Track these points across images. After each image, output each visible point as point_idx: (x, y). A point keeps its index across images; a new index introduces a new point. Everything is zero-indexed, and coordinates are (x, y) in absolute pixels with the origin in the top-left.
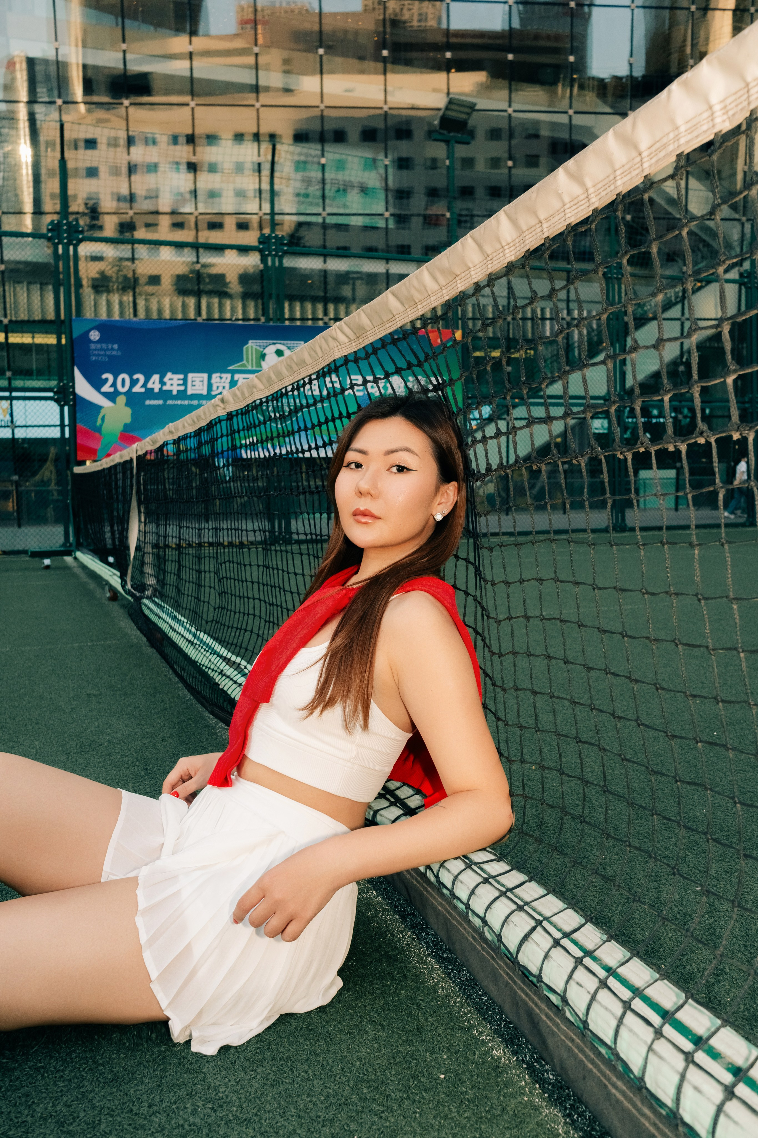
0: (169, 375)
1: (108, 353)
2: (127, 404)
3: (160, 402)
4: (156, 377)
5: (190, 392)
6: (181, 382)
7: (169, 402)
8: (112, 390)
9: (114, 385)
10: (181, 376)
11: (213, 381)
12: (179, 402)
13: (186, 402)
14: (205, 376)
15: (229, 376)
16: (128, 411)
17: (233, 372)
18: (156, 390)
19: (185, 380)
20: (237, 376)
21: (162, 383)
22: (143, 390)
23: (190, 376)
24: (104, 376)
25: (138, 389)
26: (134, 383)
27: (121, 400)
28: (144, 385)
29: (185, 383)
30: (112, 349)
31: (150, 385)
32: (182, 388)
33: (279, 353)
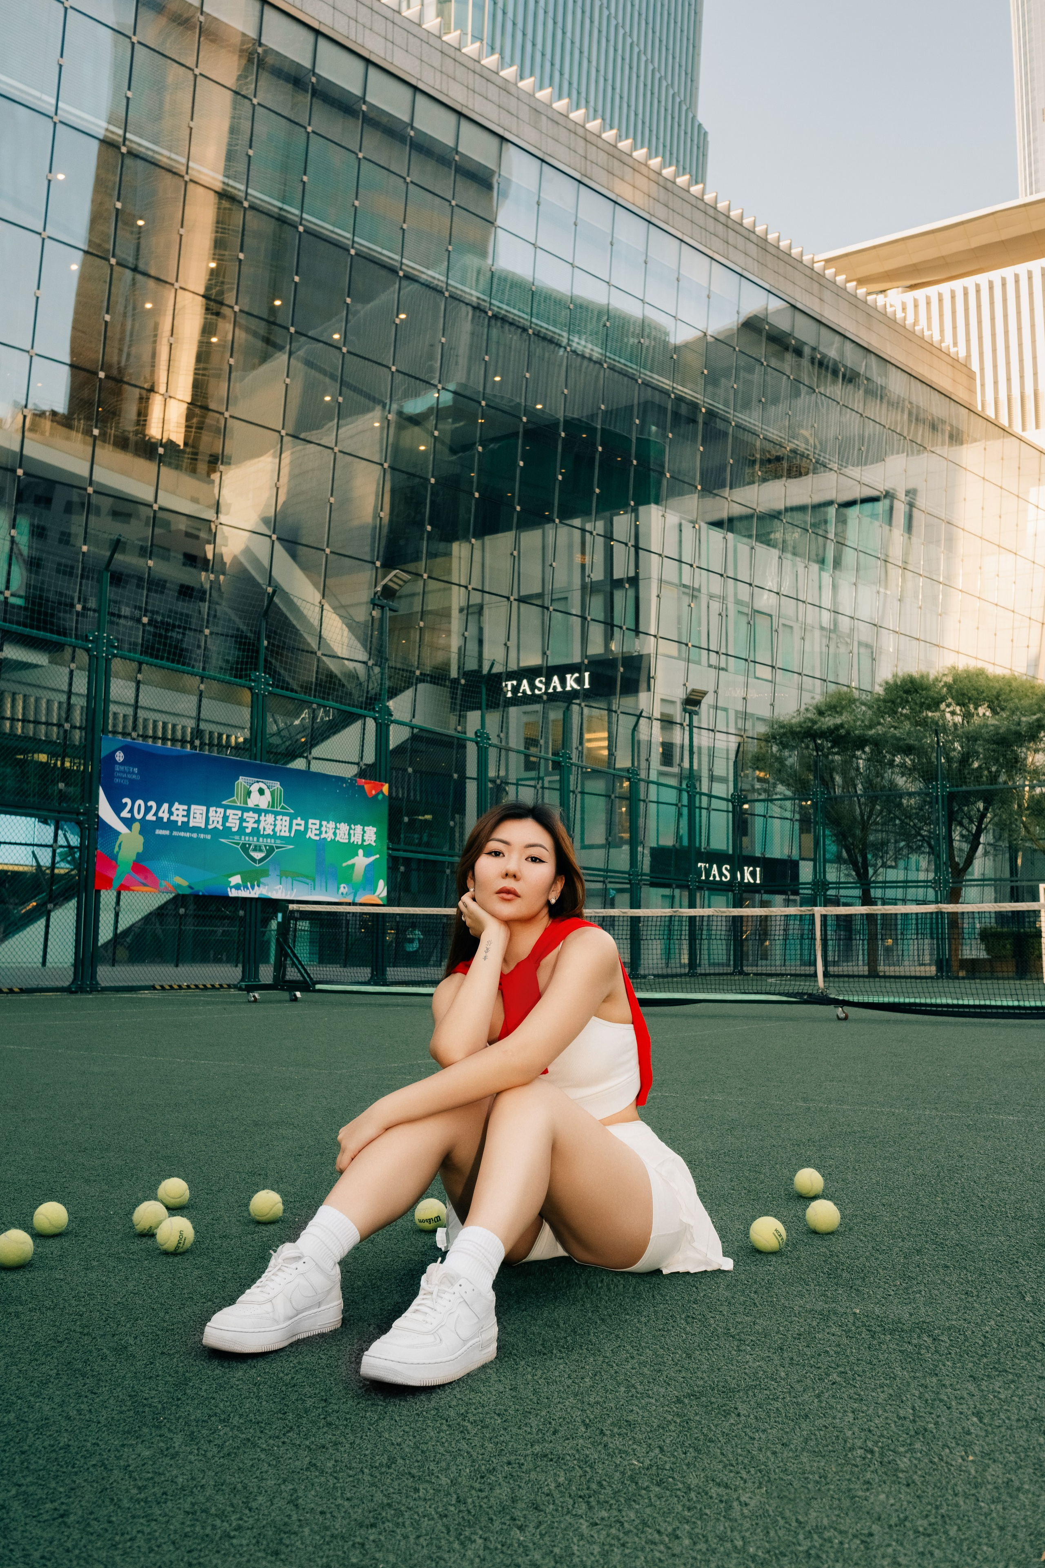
0: (176, 805)
1: (129, 776)
2: (141, 833)
3: (167, 833)
4: (166, 806)
5: (191, 825)
6: (185, 813)
7: (175, 833)
8: (129, 816)
9: (131, 811)
10: (186, 807)
11: (210, 814)
12: (182, 834)
13: (188, 835)
14: (204, 808)
15: (222, 810)
16: (141, 839)
17: (226, 807)
18: (165, 820)
19: (188, 811)
20: (229, 812)
21: (171, 813)
22: (154, 818)
23: (193, 807)
24: (125, 800)
25: (150, 817)
26: (148, 809)
27: (136, 826)
28: (156, 814)
29: (188, 816)
30: (133, 773)
31: (160, 814)
32: (185, 819)
33: (261, 792)
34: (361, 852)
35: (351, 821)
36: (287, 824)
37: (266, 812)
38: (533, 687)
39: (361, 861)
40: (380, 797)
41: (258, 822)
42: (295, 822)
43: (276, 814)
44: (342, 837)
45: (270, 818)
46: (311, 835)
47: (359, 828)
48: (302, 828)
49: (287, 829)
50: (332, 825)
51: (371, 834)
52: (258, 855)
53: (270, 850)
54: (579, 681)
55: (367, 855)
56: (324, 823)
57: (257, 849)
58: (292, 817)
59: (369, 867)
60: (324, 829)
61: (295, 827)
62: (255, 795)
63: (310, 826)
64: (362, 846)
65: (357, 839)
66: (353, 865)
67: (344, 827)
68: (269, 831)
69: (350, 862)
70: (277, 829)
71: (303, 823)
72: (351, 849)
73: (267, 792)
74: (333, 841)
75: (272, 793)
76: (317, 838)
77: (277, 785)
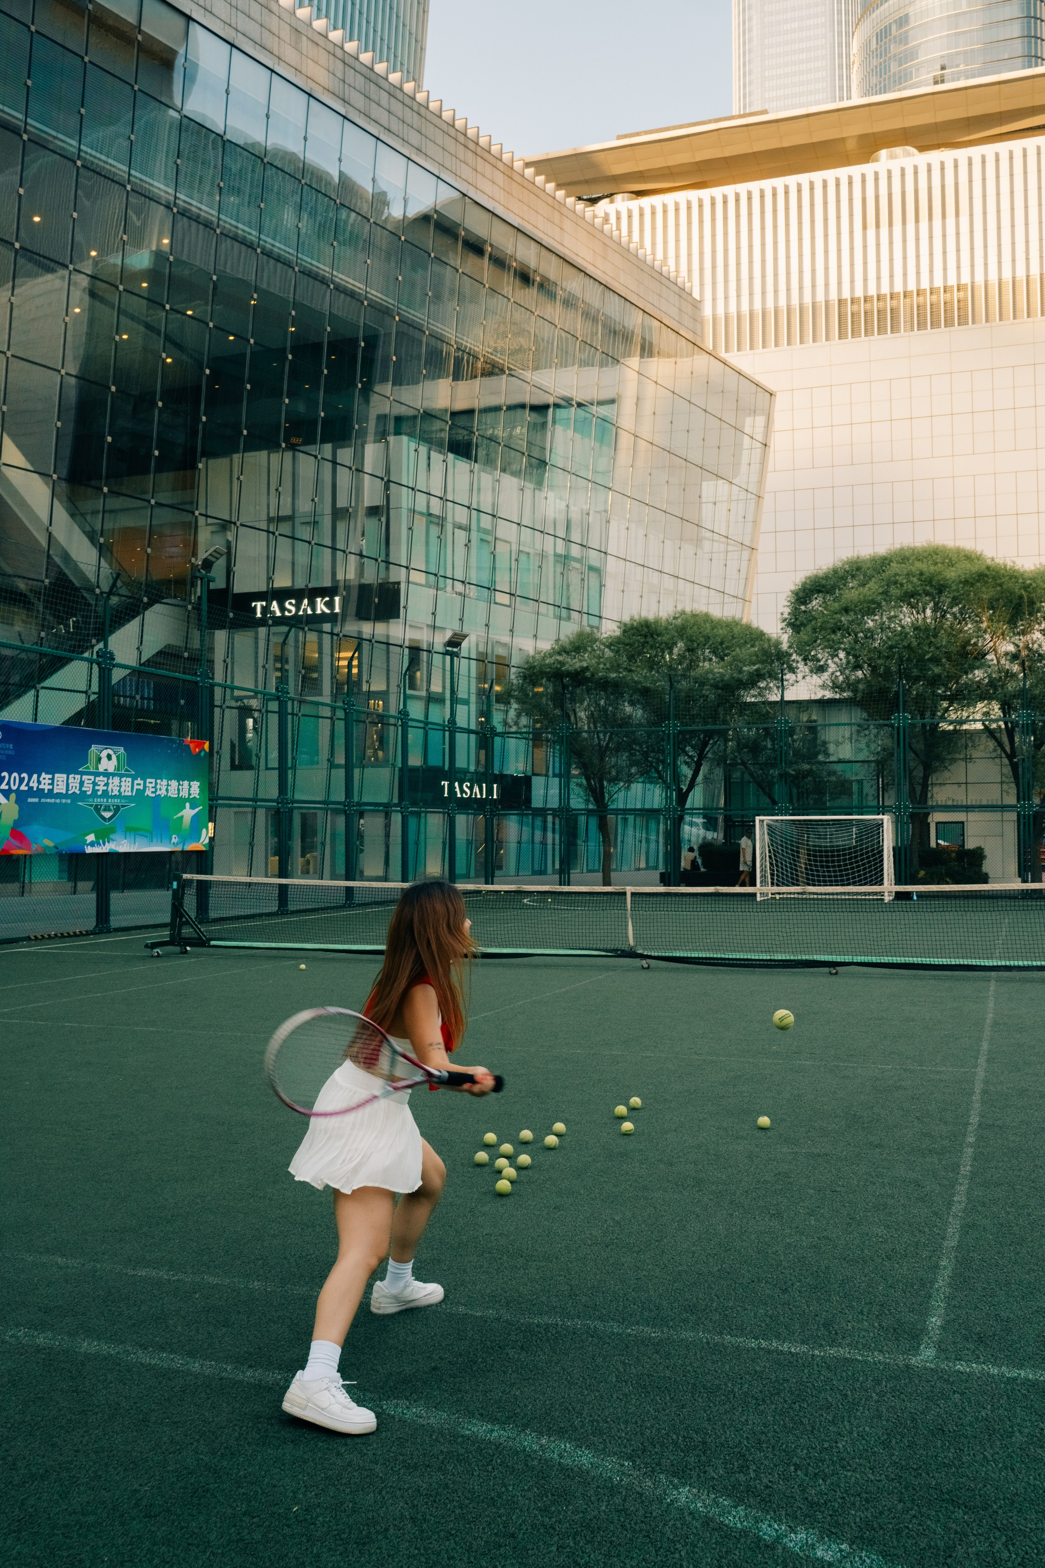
0: (43, 775)
1: (6, 752)
2: (16, 802)
3: (36, 800)
4: (35, 776)
5: (55, 791)
6: (50, 781)
7: (43, 800)
8: (7, 787)
9: (8, 783)
10: (51, 776)
11: (70, 781)
12: (48, 800)
13: (53, 801)
14: (65, 776)
15: (79, 776)
16: (16, 808)
17: (82, 774)
18: (35, 789)
19: (53, 779)
20: (84, 777)
21: (39, 782)
22: (26, 788)
23: (56, 775)
24: (4, 774)
25: (24, 788)
26: (22, 780)
27: (13, 796)
28: (27, 785)
29: (52, 784)
30: (9, 749)
31: (31, 784)
32: (51, 787)
33: (109, 757)
34: (188, 805)
35: (179, 778)
36: (130, 784)
37: (113, 775)
38: (282, 609)
39: (188, 813)
40: (202, 754)
41: (107, 784)
42: (136, 782)
43: (121, 776)
44: (173, 794)
45: (116, 780)
46: (149, 793)
47: (186, 783)
48: (141, 787)
49: (130, 789)
50: (165, 782)
51: (194, 788)
52: (107, 815)
53: (117, 809)
54: (330, 605)
55: (192, 807)
56: (159, 781)
57: (107, 809)
58: (134, 778)
59: (195, 818)
60: (158, 787)
61: (136, 787)
62: (104, 760)
63: (148, 785)
64: (188, 800)
65: (184, 794)
66: (182, 817)
67: (174, 783)
68: (116, 793)
69: (179, 815)
70: (122, 790)
71: (142, 782)
72: (180, 803)
73: (114, 757)
74: (166, 796)
75: (118, 757)
76: (153, 795)
77: (121, 750)
